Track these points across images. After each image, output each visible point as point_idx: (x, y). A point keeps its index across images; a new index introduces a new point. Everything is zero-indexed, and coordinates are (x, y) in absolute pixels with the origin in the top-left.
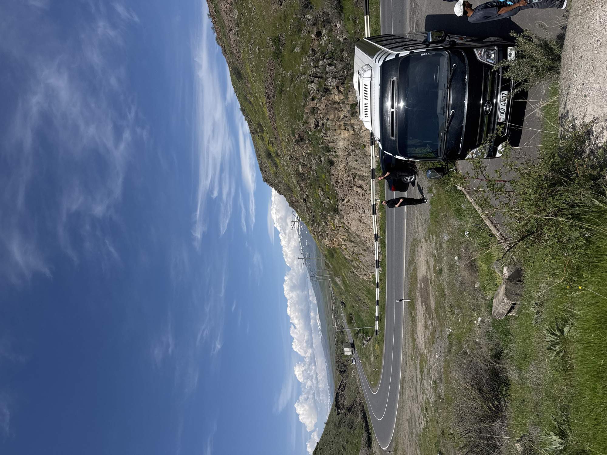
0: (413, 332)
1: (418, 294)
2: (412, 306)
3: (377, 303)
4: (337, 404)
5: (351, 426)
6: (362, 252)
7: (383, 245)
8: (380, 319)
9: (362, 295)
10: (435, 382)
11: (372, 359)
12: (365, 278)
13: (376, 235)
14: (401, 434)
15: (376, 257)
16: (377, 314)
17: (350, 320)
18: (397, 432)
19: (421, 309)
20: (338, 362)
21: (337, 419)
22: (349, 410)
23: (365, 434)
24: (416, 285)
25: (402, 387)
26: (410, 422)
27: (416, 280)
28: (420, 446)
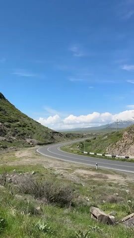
0: (83, 168)
1: (100, 173)
2: (94, 170)
3: (95, 154)
4: (55, 132)
5: (46, 138)
6: (120, 149)
7: (123, 160)
8: (88, 154)
9: (99, 148)
10: (62, 175)
11: (72, 149)
12: (107, 150)
13: (128, 157)
14: (42, 158)
15: (117, 156)
16: (90, 153)
17: (88, 141)
18: (44, 156)
19: (93, 173)
20: (71, 134)
21: (49, 132)
22: (52, 137)
23: (42, 143)
24: (104, 173)
25: (60, 160)
26: (47, 162)
27: (106, 173)
28: (37, 165)
